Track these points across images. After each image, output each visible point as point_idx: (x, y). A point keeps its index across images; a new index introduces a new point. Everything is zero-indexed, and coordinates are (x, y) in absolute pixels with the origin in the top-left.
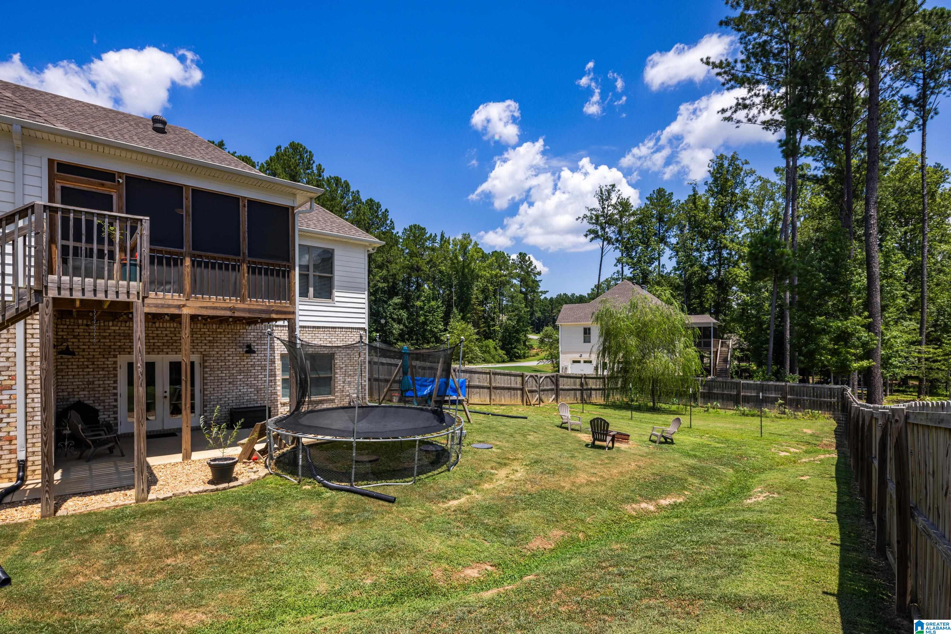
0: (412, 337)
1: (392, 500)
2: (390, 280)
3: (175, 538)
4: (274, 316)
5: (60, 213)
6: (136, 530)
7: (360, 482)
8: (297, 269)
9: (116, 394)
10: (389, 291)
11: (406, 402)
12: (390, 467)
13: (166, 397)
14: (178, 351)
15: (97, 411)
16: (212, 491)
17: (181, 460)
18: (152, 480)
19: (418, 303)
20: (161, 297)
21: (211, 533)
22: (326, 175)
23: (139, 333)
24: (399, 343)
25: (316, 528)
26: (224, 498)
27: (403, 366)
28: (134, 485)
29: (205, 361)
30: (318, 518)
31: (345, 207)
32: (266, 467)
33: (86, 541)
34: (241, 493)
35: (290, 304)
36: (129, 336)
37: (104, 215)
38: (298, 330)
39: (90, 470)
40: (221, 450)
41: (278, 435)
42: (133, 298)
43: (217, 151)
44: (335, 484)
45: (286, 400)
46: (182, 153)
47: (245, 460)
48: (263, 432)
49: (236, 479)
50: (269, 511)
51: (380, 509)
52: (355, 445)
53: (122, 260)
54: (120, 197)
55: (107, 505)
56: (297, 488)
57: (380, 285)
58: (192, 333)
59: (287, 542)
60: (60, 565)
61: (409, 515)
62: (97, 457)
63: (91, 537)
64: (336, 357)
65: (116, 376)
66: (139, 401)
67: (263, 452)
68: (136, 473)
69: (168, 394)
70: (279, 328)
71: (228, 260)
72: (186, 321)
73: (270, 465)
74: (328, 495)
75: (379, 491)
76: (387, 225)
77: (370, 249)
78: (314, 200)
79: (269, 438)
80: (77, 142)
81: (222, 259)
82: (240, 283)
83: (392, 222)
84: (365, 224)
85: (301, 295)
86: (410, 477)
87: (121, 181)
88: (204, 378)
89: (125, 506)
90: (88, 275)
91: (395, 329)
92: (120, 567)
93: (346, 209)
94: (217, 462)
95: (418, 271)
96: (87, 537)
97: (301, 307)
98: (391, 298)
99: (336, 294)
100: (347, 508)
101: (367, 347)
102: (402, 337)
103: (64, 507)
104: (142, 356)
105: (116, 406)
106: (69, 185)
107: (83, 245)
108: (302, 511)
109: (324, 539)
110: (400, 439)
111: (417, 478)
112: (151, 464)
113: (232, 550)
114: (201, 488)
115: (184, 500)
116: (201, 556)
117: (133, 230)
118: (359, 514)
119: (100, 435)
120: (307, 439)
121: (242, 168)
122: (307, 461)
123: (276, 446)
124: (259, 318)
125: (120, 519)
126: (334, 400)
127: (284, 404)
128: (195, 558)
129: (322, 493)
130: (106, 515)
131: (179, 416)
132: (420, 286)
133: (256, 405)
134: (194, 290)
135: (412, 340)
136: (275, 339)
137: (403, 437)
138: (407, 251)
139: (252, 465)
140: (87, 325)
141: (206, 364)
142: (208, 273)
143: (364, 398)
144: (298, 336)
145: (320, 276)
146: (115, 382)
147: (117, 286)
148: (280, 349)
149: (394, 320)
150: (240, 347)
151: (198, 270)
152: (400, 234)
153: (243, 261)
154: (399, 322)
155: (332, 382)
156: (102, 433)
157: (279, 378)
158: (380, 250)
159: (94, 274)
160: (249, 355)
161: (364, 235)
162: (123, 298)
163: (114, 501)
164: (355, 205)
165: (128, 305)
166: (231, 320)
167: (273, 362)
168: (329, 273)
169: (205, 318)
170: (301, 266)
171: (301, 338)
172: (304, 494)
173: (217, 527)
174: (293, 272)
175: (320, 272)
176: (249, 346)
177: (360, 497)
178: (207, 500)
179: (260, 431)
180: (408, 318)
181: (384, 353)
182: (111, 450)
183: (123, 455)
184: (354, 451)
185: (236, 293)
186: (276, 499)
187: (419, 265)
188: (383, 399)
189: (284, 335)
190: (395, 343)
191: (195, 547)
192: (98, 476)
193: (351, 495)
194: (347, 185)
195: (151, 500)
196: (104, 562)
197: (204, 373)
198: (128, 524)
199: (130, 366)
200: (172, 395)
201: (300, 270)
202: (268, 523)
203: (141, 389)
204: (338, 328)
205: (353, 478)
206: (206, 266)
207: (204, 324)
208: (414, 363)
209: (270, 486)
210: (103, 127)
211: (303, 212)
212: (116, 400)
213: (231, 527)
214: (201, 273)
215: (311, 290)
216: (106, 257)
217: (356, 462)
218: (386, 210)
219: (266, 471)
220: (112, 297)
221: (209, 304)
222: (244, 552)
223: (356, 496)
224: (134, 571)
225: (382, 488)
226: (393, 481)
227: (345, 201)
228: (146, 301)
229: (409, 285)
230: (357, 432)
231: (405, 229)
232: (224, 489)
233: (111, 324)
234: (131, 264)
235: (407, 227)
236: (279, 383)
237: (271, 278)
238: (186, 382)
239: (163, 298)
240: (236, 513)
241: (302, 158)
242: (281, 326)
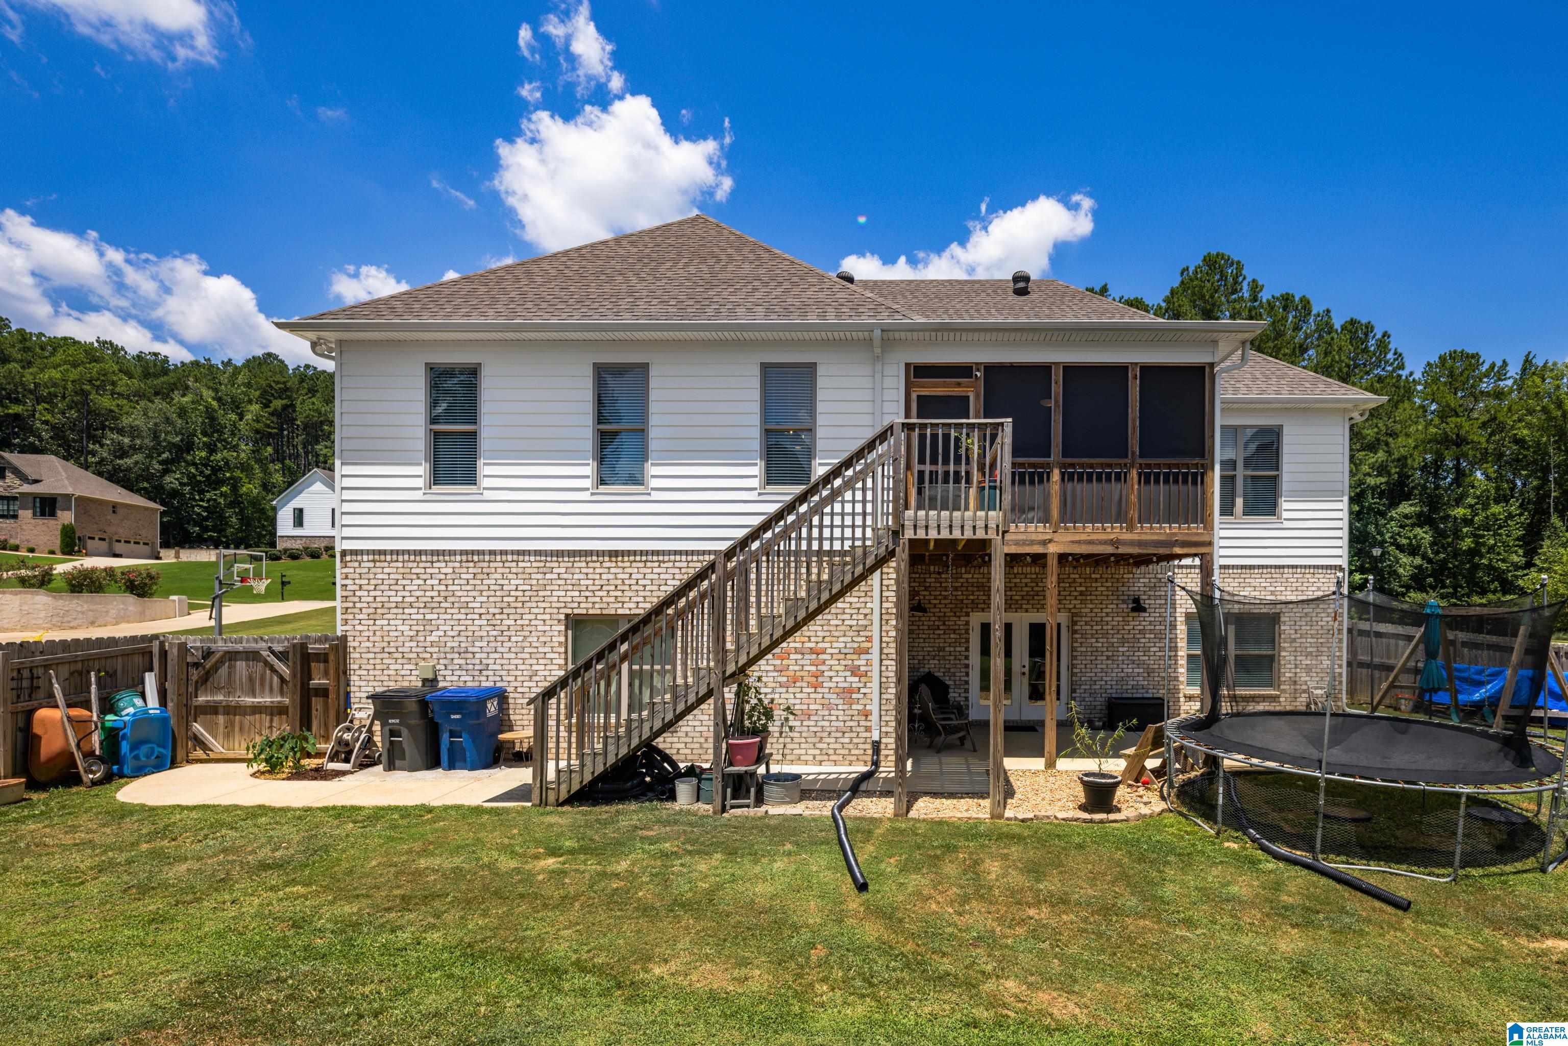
0: (1443, 582)
1: (1404, 906)
2: (1393, 471)
3: (1038, 881)
4: (1178, 550)
5: (917, 430)
6: (992, 857)
7: (1332, 856)
8: (1217, 467)
9: (967, 666)
10: (1391, 491)
11: (1430, 712)
12: (1396, 838)
13: (1024, 674)
14: (1041, 607)
15: (948, 687)
16: (1085, 821)
17: (1043, 768)
18: (1009, 792)
19: (1460, 512)
20: (1022, 530)
21: (1084, 885)
22: (1265, 296)
23: (998, 582)
24: (1412, 594)
25: (1249, 920)
26: (1102, 836)
27: (1425, 639)
28: (988, 794)
29: (1074, 623)
30: (1253, 905)
31: (1301, 346)
32: (1163, 798)
33: (937, 857)
34: (1125, 832)
35: (1205, 528)
36: (985, 588)
37: (962, 424)
38: (1216, 572)
39: (941, 764)
40: (1097, 760)
41: (1182, 747)
42: (992, 535)
43: (1095, 300)
44: (1284, 850)
45: (1195, 690)
46: (1048, 316)
47: (1130, 782)
48: (1158, 741)
49: (1119, 810)
50: (1170, 872)
51: (1375, 916)
52: (1323, 784)
53: (979, 482)
54: (977, 396)
55: (959, 815)
56: (1214, 844)
57: (1371, 481)
58: (1060, 581)
59: (1199, 932)
60: (914, 881)
61: (1442, 943)
62: (947, 748)
63: (944, 853)
64: (1282, 619)
65: (967, 641)
66: (996, 677)
67: (1158, 773)
68: (991, 776)
69: (1026, 670)
70: (1184, 571)
71: (1110, 466)
72: (1053, 563)
73: (1169, 795)
74: (1270, 866)
75: (1373, 881)
76: (1386, 362)
77: (1356, 415)
78: (1248, 345)
79: (1169, 751)
80: (933, 334)
81: (1102, 466)
82: (1127, 501)
83: (1398, 355)
84: (1340, 370)
85: (1222, 513)
86: (1444, 867)
87: (978, 374)
88: (1073, 649)
89: (979, 821)
90: (945, 507)
91: (1404, 566)
92: (974, 903)
93: (1303, 349)
94: (1091, 779)
95: (1458, 445)
96: (939, 852)
97: (1223, 533)
98: (1394, 504)
99: (1285, 506)
100: (1308, 898)
101: (1346, 601)
102: (1418, 582)
103: (915, 807)
104: (1000, 614)
105: (967, 683)
106: (925, 392)
107: (940, 468)
108: (1224, 885)
109: (1264, 944)
110: (1422, 786)
111: (1461, 872)
112: (1007, 768)
113: (1114, 919)
114: (1070, 814)
115: (1048, 827)
116: (1072, 917)
117: (994, 437)
118: (1332, 915)
119: (950, 719)
120: (1231, 762)
121: (1130, 318)
122: (1231, 799)
123: (1177, 766)
124: (1155, 555)
125: (975, 837)
126: (1278, 697)
127: (1190, 698)
128: (1064, 917)
129: (1260, 861)
130: (958, 828)
131: (1040, 703)
132: (1464, 475)
133: (1146, 695)
134: (1063, 519)
135: (1443, 587)
136: (1177, 588)
137: (1427, 783)
138: (1434, 407)
139: (1141, 791)
140: (939, 573)
141: (1076, 628)
142: (1081, 488)
143: (1337, 699)
144: (1217, 582)
145: (1253, 477)
146: (967, 649)
147: (974, 519)
148: (1185, 605)
149: (1400, 548)
150: (1124, 602)
151: (1069, 486)
152: (1417, 376)
153: (1132, 466)
154: (1413, 551)
155: (1275, 665)
156: (953, 716)
157: (1182, 653)
158: (1374, 413)
159: (951, 506)
160: (1136, 614)
161: (1343, 391)
162: (980, 534)
163: (967, 810)
164: (1320, 337)
165: (984, 544)
166: (1112, 559)
167: (1173, 626)
168: (1271, 470)
169: (1077, 557)
170: (1222, 463)
171: (1220, 585)
172: (1226, 855)
173: (1093, 879)
174: (1210, 473)
175: (1254, 470)
176: (1137, 601)
177: (1333, 883)
178: (1079, 834)
179: (1154, 738)
180: (1432, 544)
181: (1382, 614)
182: (962, 740)
183: (975, 751)
184: (1322, 795)
185: (1120, 516)
186: (1179, 855)
187: (1463, 432)
188: (1379, 703)
189: (1193, 582)
190: (1403, 595)
191: (1064, 900)
192: (949, 773)
193: (1315, 877)
194: (1306, 304)
195: (1008, 819)
196: (958, 892)
197: (1074, 640)
198: (983, 846)
199: (986, 629)
200: (1031, 671)
201: (1221, 470)
202: (1169, 891)
203: (998, 660)
204: (1288, 567)
205: (1318, 846)
206: (1080, 479)
207: (1075, 567)
208: (1451, 635)
209: (1170, 830)
210: (958, 306)
211: (1227, 370)
212: (967, 674)
213: (1113, 883)
214: (1074, 490)
215: (1239, 502)
216: (963, 481)
217: (1326, 816)
218: (1386, 335)
219: (1163, 805)
220: (968, 534)
221: (1084, 537)
222: (1131, 927)
223: (1324, 881)
224: (989, 913)
225: (1380, 876)
226: (1404, 867)
227: (1301, 335)
228: (1008, 536)
229: (1436, 475)
230: (1328, 763)
231: (1429, 364)
232: (1102, 822)
233: (963, 570)
234: (990, 487)
235: (1434, 359)
236: (1183, 662)
237: (1174, 488)
238: (1051, 653)
239: (1025, 532)
240: (1119, 864)
241: (1223, 277)
242: (1187, 567)
